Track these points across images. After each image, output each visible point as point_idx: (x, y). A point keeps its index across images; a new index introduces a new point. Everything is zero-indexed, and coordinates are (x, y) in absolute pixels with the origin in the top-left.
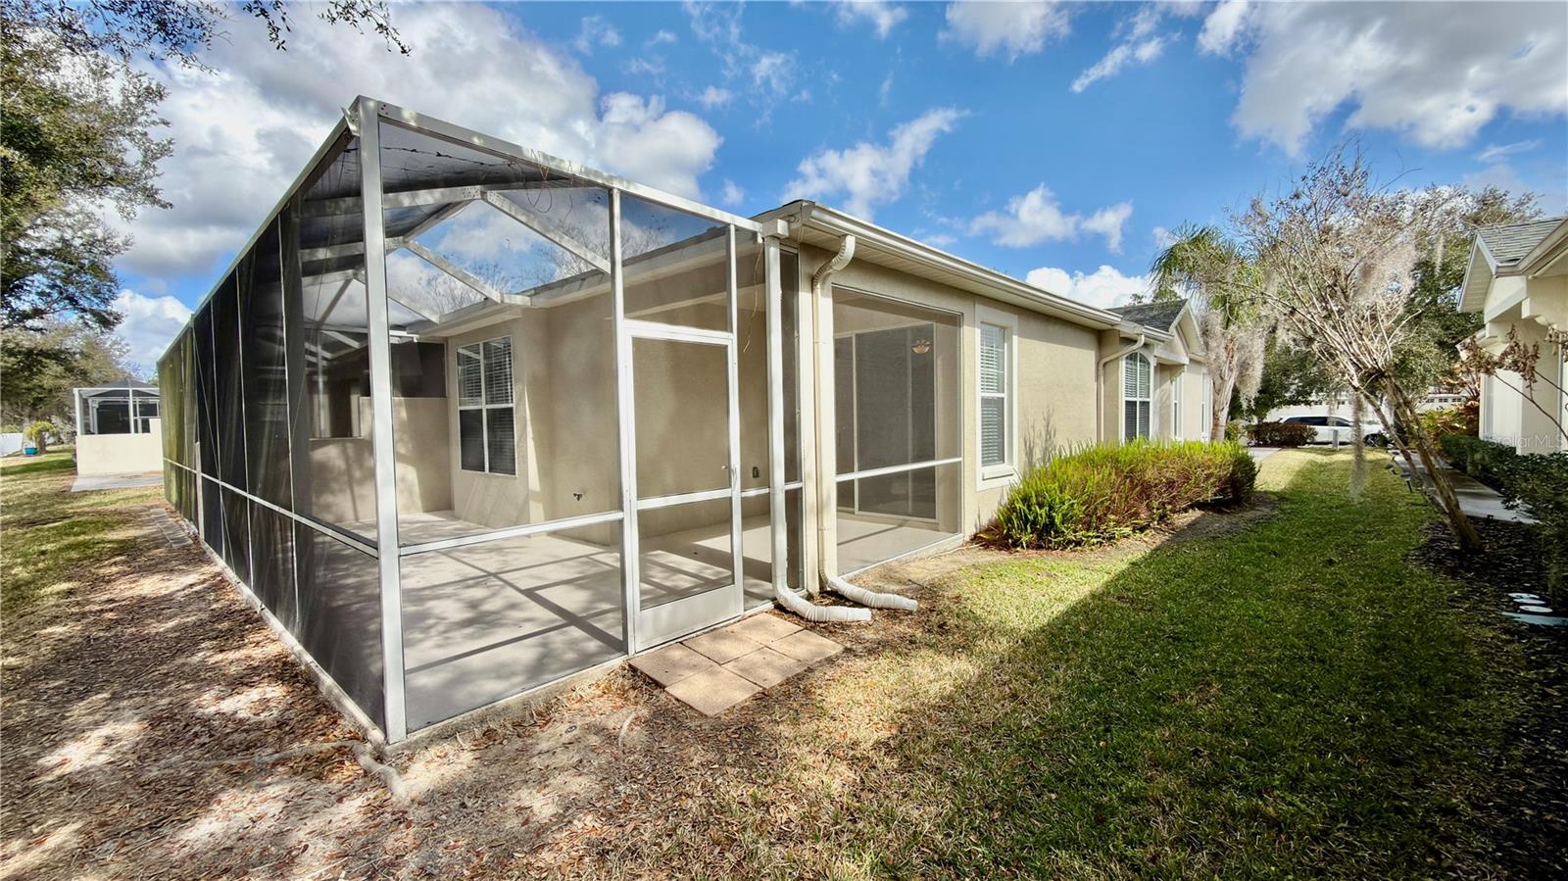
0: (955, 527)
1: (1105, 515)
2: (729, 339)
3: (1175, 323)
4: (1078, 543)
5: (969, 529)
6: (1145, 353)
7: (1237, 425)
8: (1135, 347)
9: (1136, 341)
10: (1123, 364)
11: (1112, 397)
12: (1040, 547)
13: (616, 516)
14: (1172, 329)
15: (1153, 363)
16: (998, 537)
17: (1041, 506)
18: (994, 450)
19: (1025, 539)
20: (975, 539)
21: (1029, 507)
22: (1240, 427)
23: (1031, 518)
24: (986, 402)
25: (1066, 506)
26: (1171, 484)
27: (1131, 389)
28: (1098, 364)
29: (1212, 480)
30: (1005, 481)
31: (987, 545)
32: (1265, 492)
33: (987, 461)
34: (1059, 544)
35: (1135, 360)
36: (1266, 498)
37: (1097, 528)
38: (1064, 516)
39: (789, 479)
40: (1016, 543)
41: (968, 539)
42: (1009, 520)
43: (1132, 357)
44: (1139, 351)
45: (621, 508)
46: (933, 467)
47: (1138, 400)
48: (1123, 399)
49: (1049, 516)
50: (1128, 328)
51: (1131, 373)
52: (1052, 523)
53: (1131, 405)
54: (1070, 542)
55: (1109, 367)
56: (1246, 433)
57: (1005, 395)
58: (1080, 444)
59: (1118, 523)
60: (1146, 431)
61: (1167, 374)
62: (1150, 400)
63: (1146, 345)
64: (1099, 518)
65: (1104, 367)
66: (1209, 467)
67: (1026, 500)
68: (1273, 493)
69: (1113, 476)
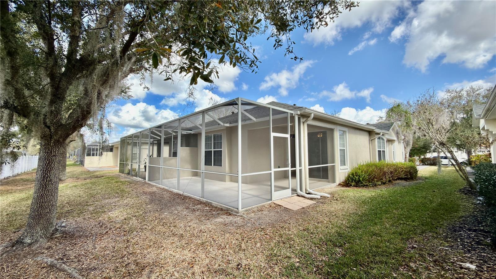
0: (334, 181)
1: (374, 179)
2: (288, 136)
3: (392, 128)
4: (367, 186)
5: (338, 182)
6: (383, 137)
7: (415, 158)
8: (380, 136)
9: (380, 134)
10: (376, 140)
11: (374, 149)
12: (357, 187)
13: (270, 172)
14: (391, 130)
15: (385, 140)
16: (347, 184)
17: (357, 176)
18: (343, 163)
19: (353, 184)
20: (340, 184)
21: (353, 176)
22: (416, 159)
23: (354, 179)
24: (340, 150)
25: (363, 176)
26: (391, 172)
27: (379, 147)
28: (369, 140)
29: (403, 172)
30: (347, 170)
31: (343, 186)
32: (422, 177)
33: (341, 165)
34: (362, 186)
35: (380, 139)
36: (421, 178)
37: (372, 182)
38: (363, 179)
39: (300, 166)
40: (351, 185)
41: (337, 185)
42: (349, 180)
43: (379, 138)
44: (381, 137)
45: (271, 170)
46: (327, 166)
47: (382, 150)
48: (377, 150)
49: (359, 179)
50: (377, 131)
51: (379, 143)
52: (360, 180)
53: (379, 151)
54: (365, 185)
55: (372, 141)
56: (418, 161)
57: (345, 148)
58: (366, 162)
59: (377, 181)
60: (384, 159)
61: (390, 143)
62: (385, 150)
63: (383, 135)
64: (372, 180)
65: (371, 141)
66: (402, 169)
67: (353, 174)
68: (424, 177)
69: (375, 169)
